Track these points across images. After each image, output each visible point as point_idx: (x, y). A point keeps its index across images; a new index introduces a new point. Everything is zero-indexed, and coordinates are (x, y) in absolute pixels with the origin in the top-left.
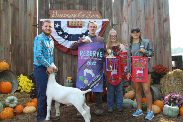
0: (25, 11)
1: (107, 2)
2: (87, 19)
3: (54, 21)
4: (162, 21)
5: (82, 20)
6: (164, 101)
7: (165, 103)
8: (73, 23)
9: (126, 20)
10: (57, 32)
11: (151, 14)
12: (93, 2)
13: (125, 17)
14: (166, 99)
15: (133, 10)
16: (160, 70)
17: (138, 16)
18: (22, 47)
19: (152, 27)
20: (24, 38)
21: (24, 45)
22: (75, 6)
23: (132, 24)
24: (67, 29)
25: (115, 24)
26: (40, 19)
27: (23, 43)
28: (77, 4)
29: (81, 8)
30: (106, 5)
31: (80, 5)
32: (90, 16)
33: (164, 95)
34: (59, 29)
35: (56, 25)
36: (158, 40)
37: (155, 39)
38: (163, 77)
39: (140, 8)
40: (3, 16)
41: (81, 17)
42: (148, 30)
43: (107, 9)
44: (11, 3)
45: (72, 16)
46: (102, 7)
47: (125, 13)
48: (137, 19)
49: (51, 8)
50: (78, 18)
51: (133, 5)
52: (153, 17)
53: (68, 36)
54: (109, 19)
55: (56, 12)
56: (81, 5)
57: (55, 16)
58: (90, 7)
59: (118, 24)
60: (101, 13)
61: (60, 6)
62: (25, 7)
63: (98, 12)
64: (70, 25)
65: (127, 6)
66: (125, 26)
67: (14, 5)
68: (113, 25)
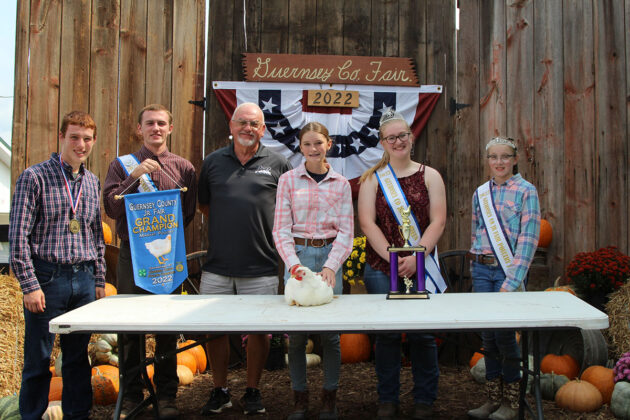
0: (167, 57)
1: (435, 31)
2: (368, 84)
3: (260, 91)
4: (623, 99)
5: (350, 89)
6: (617, 368)
7: (620, 375)
8: (322, 98)
9: (498, 91)
10: (269, 126)
11: (586, 73)
12: (388, 28)
13: (494, 82)
14: (624, 362)
15: (524, 57)
16: (607, 263)
17: (541, 79)
19: (586, 116)
22: (330, 41)
23: (520, 107)
24: (300, 115)
25: (462, 102)
26: (214, 83)
28: (336, 35)
29: (348, 47)
30: (432, 38)
31: (346, 39)
32: (379, 75)
33: (618, 349)
34: (274, 117)
35: (264, 102)
36: (606, 161)
37: (596, 160)
38: (617, 288)
39: (549, 51)
40: (98, 71)
41: (350, 77)
42: (571, 129)
43: (436, 53)
44: (122, 30)
45: (317, 74)
46: (420, 45)
47: (496, 67)
48: (537, 89)
49: (251, 45)
50: (339, 83)
51: (524, 42)
52: (589, 83)
54: (441, 87)
55: (268, 60)
56: (349, 37)
57: (262, 72)
58: (379, 46)
59: (470, 105)
60: (415, 67)
61: (279, 40)
62: (167, 42)
63: (406, 61)
64: (310, 103)
65: (505, 46)
66: (494, 112)
67: (134, 37)
68: (454, 107)
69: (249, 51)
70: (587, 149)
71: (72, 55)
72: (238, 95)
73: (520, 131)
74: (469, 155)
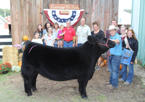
0: (35, 5)
2: (71, 9)
3: (52, 11)
4: (114, 15)
5: (68, 10)
8: (63, 12)
10: (54, 17)
13: (93, 10)
15: (98, 6)
17: (101, 10)
18: (34, 26)
19: (108, 17)
20: (35, 21)
21: (35, 25)
22: (64, 1)
23: (97, 14)
24: (59, 15)
25: (88, 13)
26: (44, 9)
27: (35, 24)
30: (83, 1)
32: (73, 8)
34: (54, 16)
35: (53, 13)
39: (103, 5)
40: (24, 10)
41: (68, 8)
42: (106, 19)
43: (83, 3)
44: (28, 1)
45: (62, 8)
46: (80, 2)
47: (94, 7)
48: (100, 12)
50: (66, 9)
51: (98, 3)
52: (109, 11)
53: (60, 20)
54: (84, 10)
55: (53, 5)
56: (68, 1)
57: (52, 7)
58: (73, 2)
60: (80, 6)
61: (55, 1)
62: (35, 2)
63: (78, 5)
64: (61, 13)
65: (95, 3)
66: (93, 15)
67: (30, 3)
68: (86, 13)
69: (50, 3)
70: (108, 23)
71: (20, 7)
72: (48, 12)
73: (97, 19)
74: (89, 22)
